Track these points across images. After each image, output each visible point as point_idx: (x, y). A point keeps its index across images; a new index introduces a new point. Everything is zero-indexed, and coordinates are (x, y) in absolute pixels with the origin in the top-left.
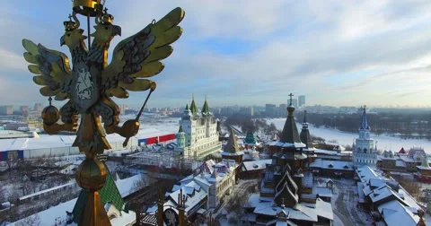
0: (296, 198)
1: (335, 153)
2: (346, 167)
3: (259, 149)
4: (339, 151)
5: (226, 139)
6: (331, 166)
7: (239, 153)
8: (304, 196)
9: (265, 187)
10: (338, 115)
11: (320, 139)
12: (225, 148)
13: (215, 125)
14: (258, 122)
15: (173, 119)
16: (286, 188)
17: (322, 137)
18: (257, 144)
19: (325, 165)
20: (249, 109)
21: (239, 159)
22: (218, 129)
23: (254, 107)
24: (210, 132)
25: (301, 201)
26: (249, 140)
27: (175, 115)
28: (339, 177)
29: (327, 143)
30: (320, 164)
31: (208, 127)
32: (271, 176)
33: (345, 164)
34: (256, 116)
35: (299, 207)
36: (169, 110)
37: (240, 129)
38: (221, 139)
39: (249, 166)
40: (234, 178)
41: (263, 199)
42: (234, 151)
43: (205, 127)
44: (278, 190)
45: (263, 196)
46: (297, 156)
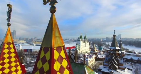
0: (117, 67)
1: (134, 54)
2: (138, 59)
3: (103, 52)
4: (135, 54)
5: (92, 48)
6: (131, 58)
7: (96, 52)
8: (120, 67)
9: (105, 63)
10: (135, 41)
11: (127, 49)
12: (91, 50)
13: (88, 43)
14: (103, 43)
15: (75, 42)
16: (113, 63)
17: (128, 49)
18: (103, 50)
19: (129, 58)
20: (100, 39)
21: (96, 54)
22: (89, 44)
23: (102, 39)
24: (87, 46)
25: (119, 68)
26: (100, 49)
27: (75, 41)
28: (135, 63)
30: (126, 57)
31: (86, 44)
32: (107, 59)
34: (103, 41)
35: (118, 70)
36: (73, 39)
37: (97, 46)
38: (90, 48)
39: (100, 56)
40: (94, 60)
41: (105, 67)
42: (94, 51)
43: (85, 43)
44: (110, 64)
45: (104, 65)
46: (117, 52)
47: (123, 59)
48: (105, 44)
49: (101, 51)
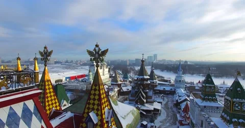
0: (145, 101)
1: (168, 83)
2: (171, 89)
3: (130, 82)
4: (170, 83)
5: (113, 77)
6: (164, 89)
7: (120, 83)
8: (149, 100)
9: (131, 97)
10: (174, 65)
11: (162, 77)
12: (112, 81)
13: (108, 69)
14: (131, 68)
15: (84, 67)
16: (140, 97)
17: (163, 76)
18: (130, 79)
19: (161, 88)
20: (126, 62)
21: (119, 86)
22: (109, 71)
23: (129, 60)
24: (105, 73)
25: (147, 102)
26: (125, 77)
27: (85, 64)
28: (168, 94)
29: (165, 79)
30: (159, 88)
31: (104, 70)
32: (134, 92)
33: (171, 88)
34: (130, 65)
35: (146, 105)
36: (81, 61)
37: (121, 72)
38: (110, 77)
39: (124, 89)
40: (117, 95)
41: (130, 102)
42: (117, 81)
43: (102, 70)
44: (137, 97)
45: (130, 100)
46: (145, 82)
47: (152, 91)
48: (133, 70)
49: (126, 81)
